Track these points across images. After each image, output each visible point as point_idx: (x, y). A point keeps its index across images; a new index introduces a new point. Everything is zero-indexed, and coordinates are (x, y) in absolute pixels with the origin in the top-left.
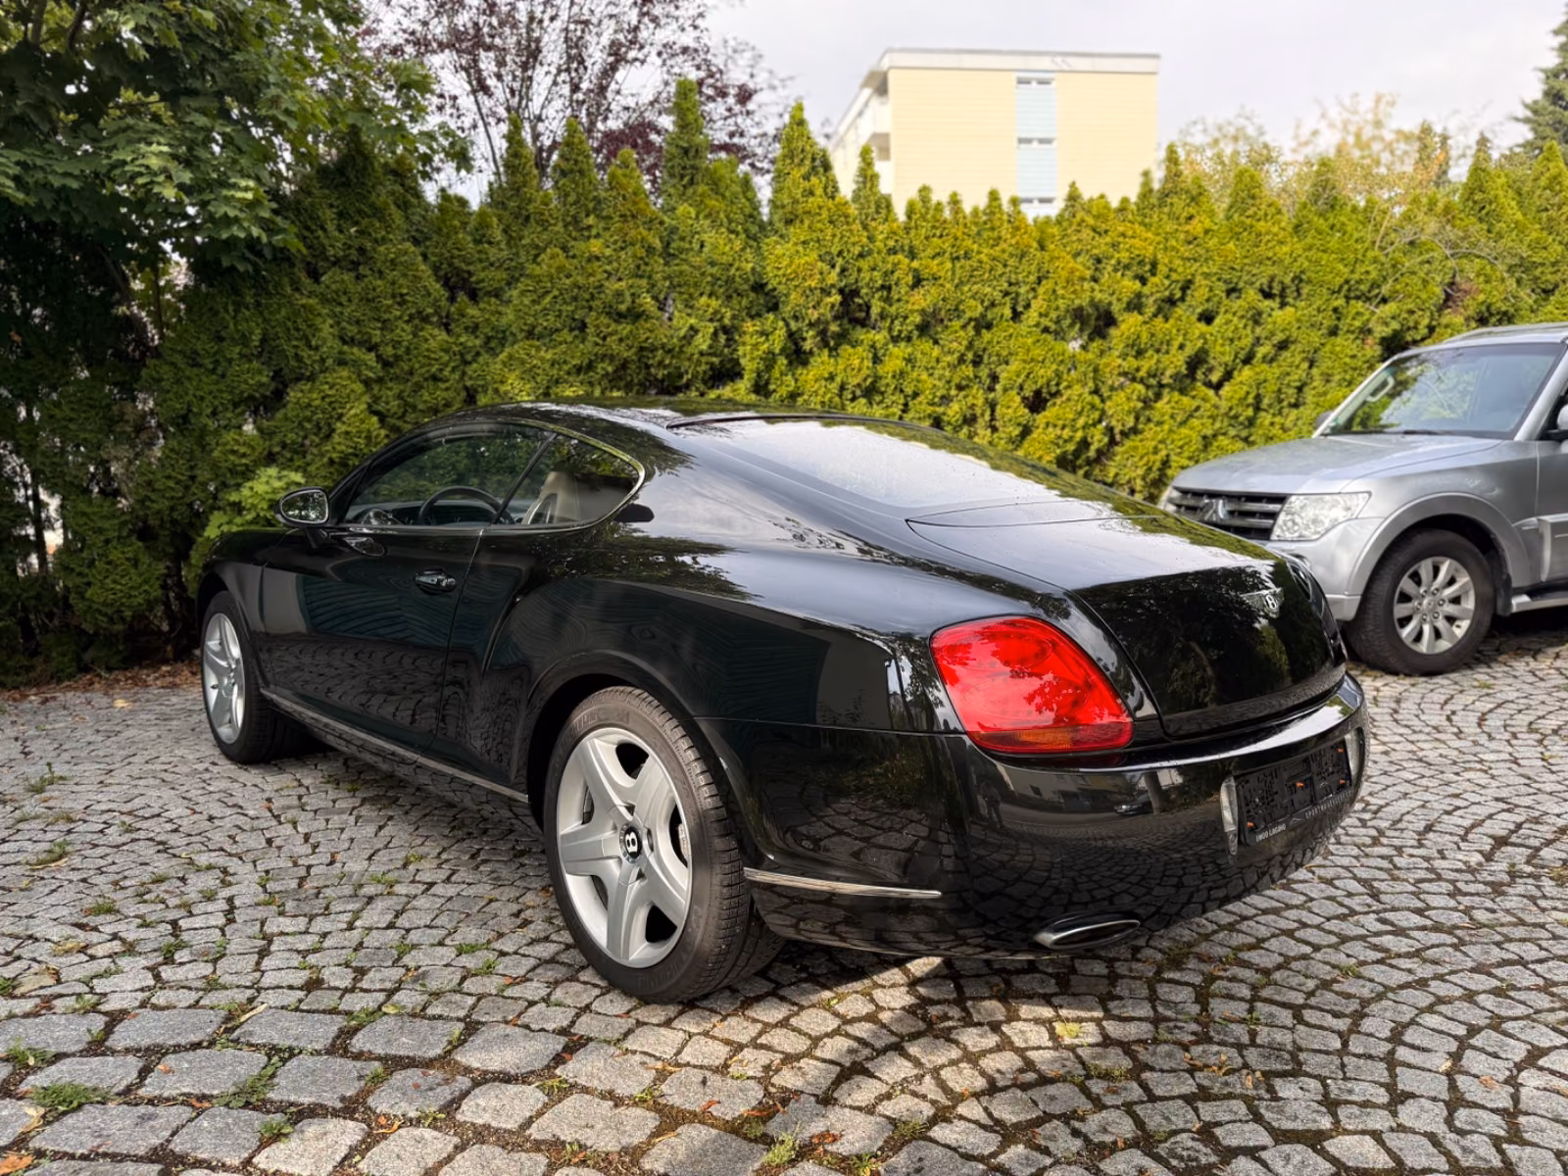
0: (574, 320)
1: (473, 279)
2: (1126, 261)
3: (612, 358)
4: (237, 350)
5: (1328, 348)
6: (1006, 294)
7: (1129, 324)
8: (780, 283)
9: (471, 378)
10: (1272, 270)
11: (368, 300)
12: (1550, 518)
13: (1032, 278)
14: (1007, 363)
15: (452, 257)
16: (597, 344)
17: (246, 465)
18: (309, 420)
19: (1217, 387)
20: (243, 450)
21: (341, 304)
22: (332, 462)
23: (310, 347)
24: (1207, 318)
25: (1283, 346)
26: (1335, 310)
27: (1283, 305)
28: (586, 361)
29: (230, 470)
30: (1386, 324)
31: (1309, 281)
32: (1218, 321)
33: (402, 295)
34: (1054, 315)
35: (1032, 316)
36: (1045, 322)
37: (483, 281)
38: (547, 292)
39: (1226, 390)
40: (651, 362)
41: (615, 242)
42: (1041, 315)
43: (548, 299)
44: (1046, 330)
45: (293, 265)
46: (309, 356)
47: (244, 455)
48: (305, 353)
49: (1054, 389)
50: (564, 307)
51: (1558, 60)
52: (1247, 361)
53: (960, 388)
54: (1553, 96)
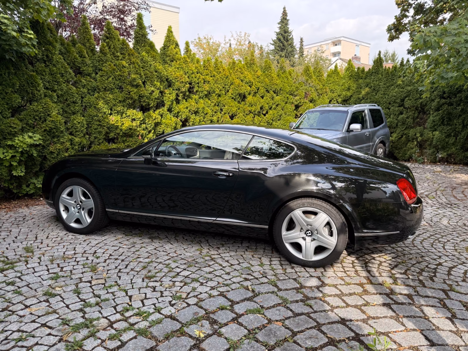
0: (118, 85)
1: (81, 70)
2: (248, 81)
3: (132, 99)
4: (11, 89)
5: (286, 107)
6: (223, 88)
7: (250, 98)
8: (173, 79)
9: (85, 103)
10: (276, 87)
11: (51, 74)
13: (229, 84)
14: (224, 106)
15: (75, 61)
16: (127, 94)
17: (15, 132)
18: (37, 116)
19: (265, 115)
20: (14, 126)
21: (43, 75)
22: (45, 130)
23: (37, 90)
25: (277, 106)
26: (287, 97)
27: (277, 95)
28: (123, 99)
29: (8, 133)
30: (297, 101)
31: (282, 90)
32: (264, 98)
33: (62, 73)
34: (235, 95)
35: (229, 94)
36: (232, 96)
37: (85, 70)
38: (110, 77)
39: (267, 115)
40: (142, 100)
41: (128, 62)
42: (232, 94)
43: (111, 79)
44: (233, 98)
45: (24, 60)
46: (37, 93)
47: (15, 128)
48: (36, 92)
49: (236, 114)
50: (116, 82)
51: (279, 31)
52: (270, 109)
53: (215, 112)
54: (279, 39)
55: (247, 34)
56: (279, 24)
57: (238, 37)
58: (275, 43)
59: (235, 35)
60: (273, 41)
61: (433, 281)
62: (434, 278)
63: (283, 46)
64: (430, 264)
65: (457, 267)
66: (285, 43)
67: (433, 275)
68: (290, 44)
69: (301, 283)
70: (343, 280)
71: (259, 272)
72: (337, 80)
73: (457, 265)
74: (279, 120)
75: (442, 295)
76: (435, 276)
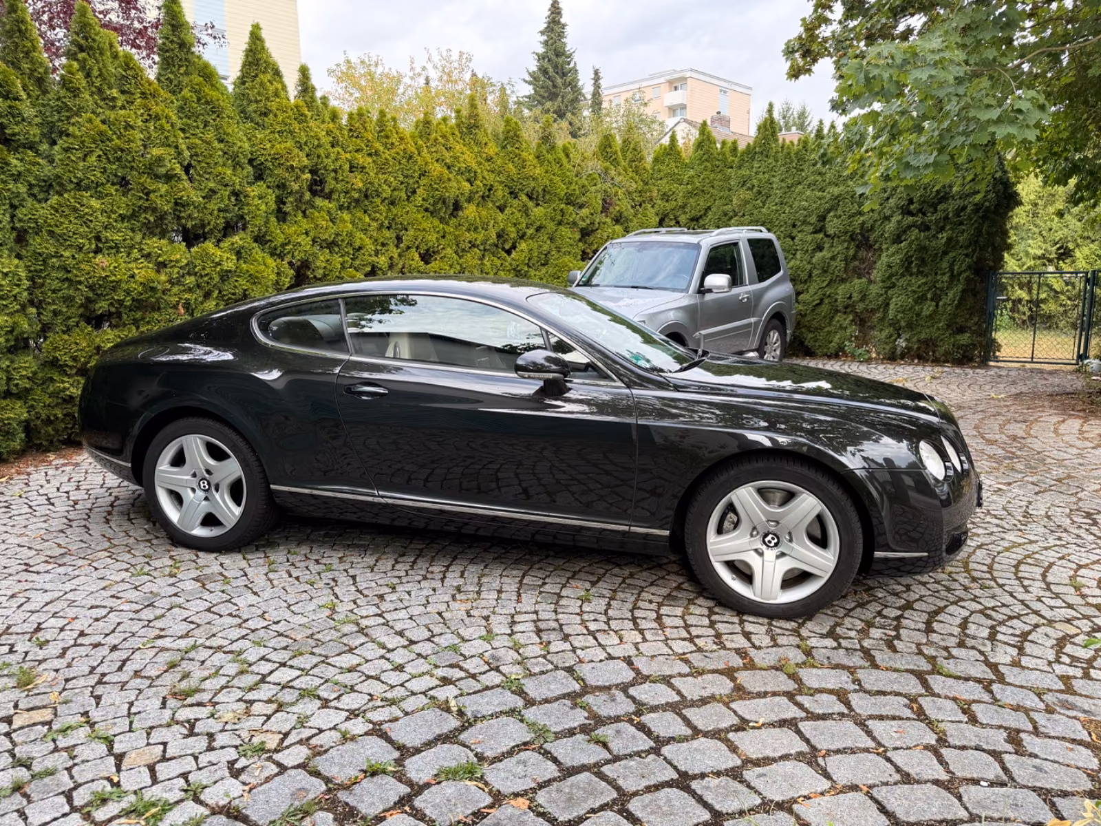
0: (116, 175)
1: (7, 131)
2: (463, 169)
3: (154, 210)
5: (558, 232)
6: (402, 183)
7: (470, 211)
8: (267, 160)
9: (20, 220)
10: (533, 184)
12: (703, 332)
13: (416, 175)
14: (406, 230)
16: (141, 198)
24: (501, 209)
25: (538, 229)
26: (561, 210)
27: (538, 205)
28: (131, 211)
30: (584, 220)
31: (549, 192)
32: (506, 211)
34: (431, 201)
35: (418, 199)
36: (426, 205)
38: (92, 152)
39: (514, 254)
40: (183, 214)
41: (142, 115)
42: (424, 200)
43: (93, 158)
44: (426, 210)
49: (436, 249)
50: (108, 166)
51: (544, 50)
52: (522, 237)
53: (383, 245)
54: (544, 71)
55: (465, 56)
56: (542, 33)
57: (444, 62)
58: (535, 79)
59: (436, 58)
60: (530, 73)
61: (895, 650)
62: (896, 642)
64: (886, 607)
65: (946, 611)
67: (893, 633)
69: (583, 680)
70: (687, 661)
71: (481, 656)
72: (676, 171)
73: (946, 606)
75: (914, 687)
76: (898, 637)
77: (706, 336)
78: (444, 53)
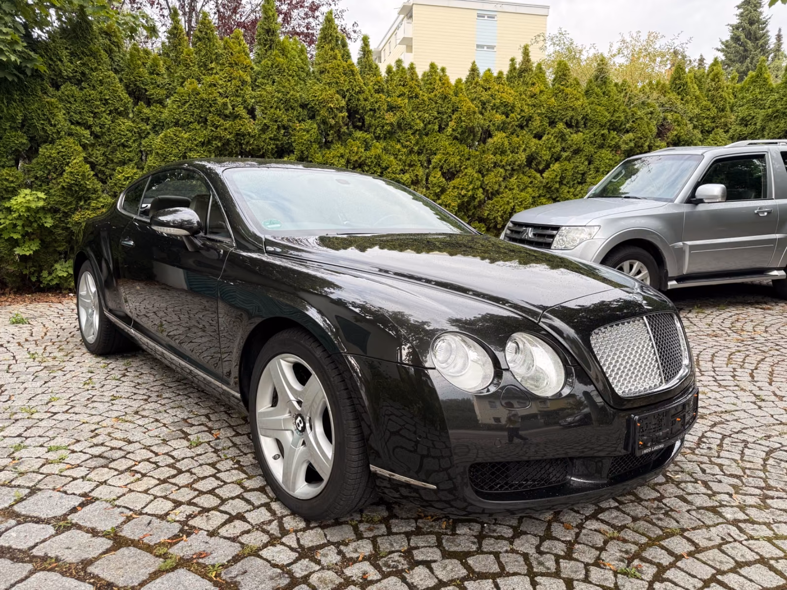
0: (201, 117)
1: (147, 93)
2: (498, 105)
3: (221, 139)
4: (8, 124)
5: (598, 154)
6: (436, 118)
7: (499, 137)
8: (315, 104)
9: (144, 146)
10: (572, 113)
11: (87, 101)
12: (689, 243)
13: (450, 111)
14: (435, 154)
15: (136, 81)
16: (212, 131)
17: (14, 188)
18: (50, 165)
19: (541, 172)
20: (11, 179)
21: (70, 102)
22: (63, 188)
23: (51, 125)
24: (539, 136)
25: (576, 152)
26: (603, 135)
27: (577, 131)
29: (5, 190)
30: (627, 144)
32: (544, 138)
33: (106, 100)
34: (460, 130)
35: (449, 130)
36: (455, 134)
37: (153, 94)
38: (187, 102)
39: (546, 173)
40: (242, 142)
41: (225, 77)
42: (453, 130)
43: (187, 105)
44: (456, 138)
45: (43, 80)
46: (51, 130)
47: (12, 182)
48: (48, 128)
50: (195, 111)
51: (739, 21)
52: (557, 159)
53: (410, 166)
54: (735, 39)
56: (739, 7)
57: (633, 42)
58: (726, 46)
60: (722, 43)
63: (746, 50)
66: (750, 45)
68: (762, 46)
74: (579, 183)
77: (692, 247)
78: (635, 35)
